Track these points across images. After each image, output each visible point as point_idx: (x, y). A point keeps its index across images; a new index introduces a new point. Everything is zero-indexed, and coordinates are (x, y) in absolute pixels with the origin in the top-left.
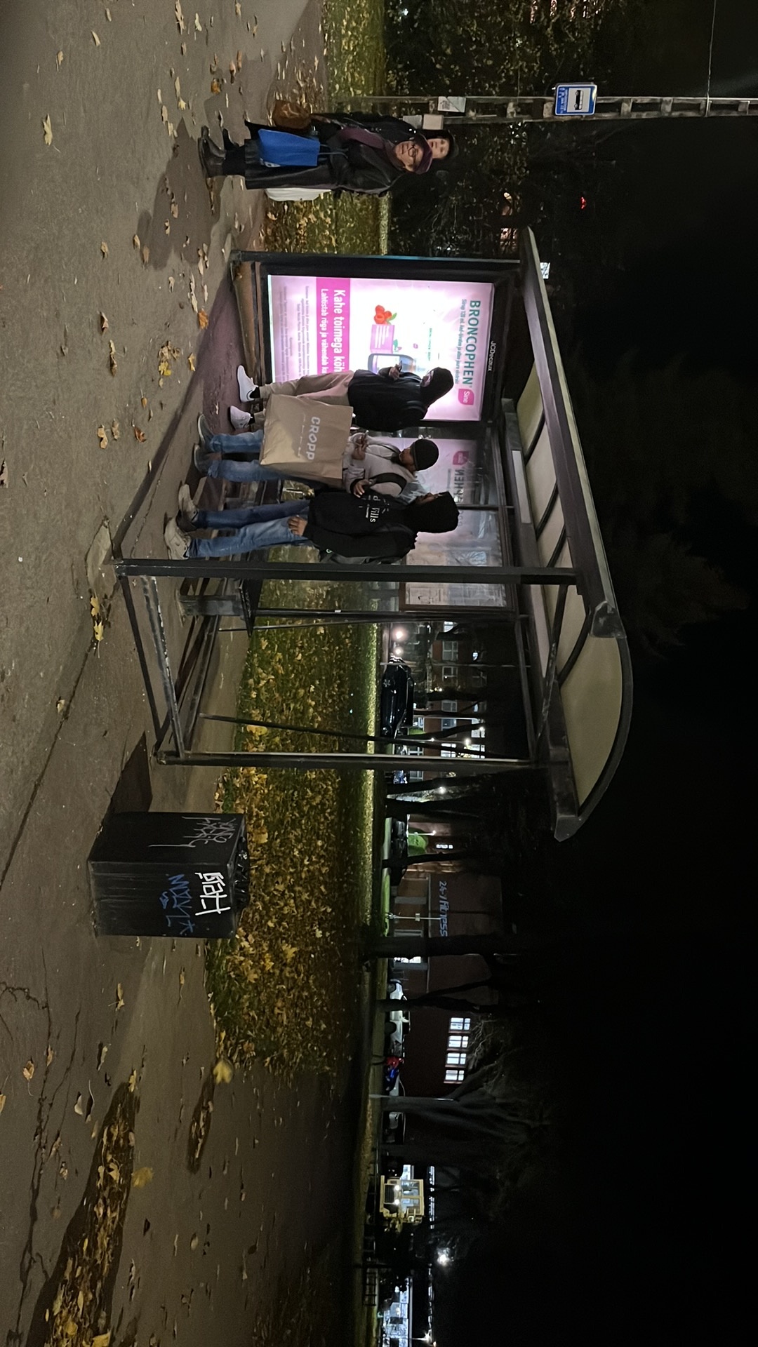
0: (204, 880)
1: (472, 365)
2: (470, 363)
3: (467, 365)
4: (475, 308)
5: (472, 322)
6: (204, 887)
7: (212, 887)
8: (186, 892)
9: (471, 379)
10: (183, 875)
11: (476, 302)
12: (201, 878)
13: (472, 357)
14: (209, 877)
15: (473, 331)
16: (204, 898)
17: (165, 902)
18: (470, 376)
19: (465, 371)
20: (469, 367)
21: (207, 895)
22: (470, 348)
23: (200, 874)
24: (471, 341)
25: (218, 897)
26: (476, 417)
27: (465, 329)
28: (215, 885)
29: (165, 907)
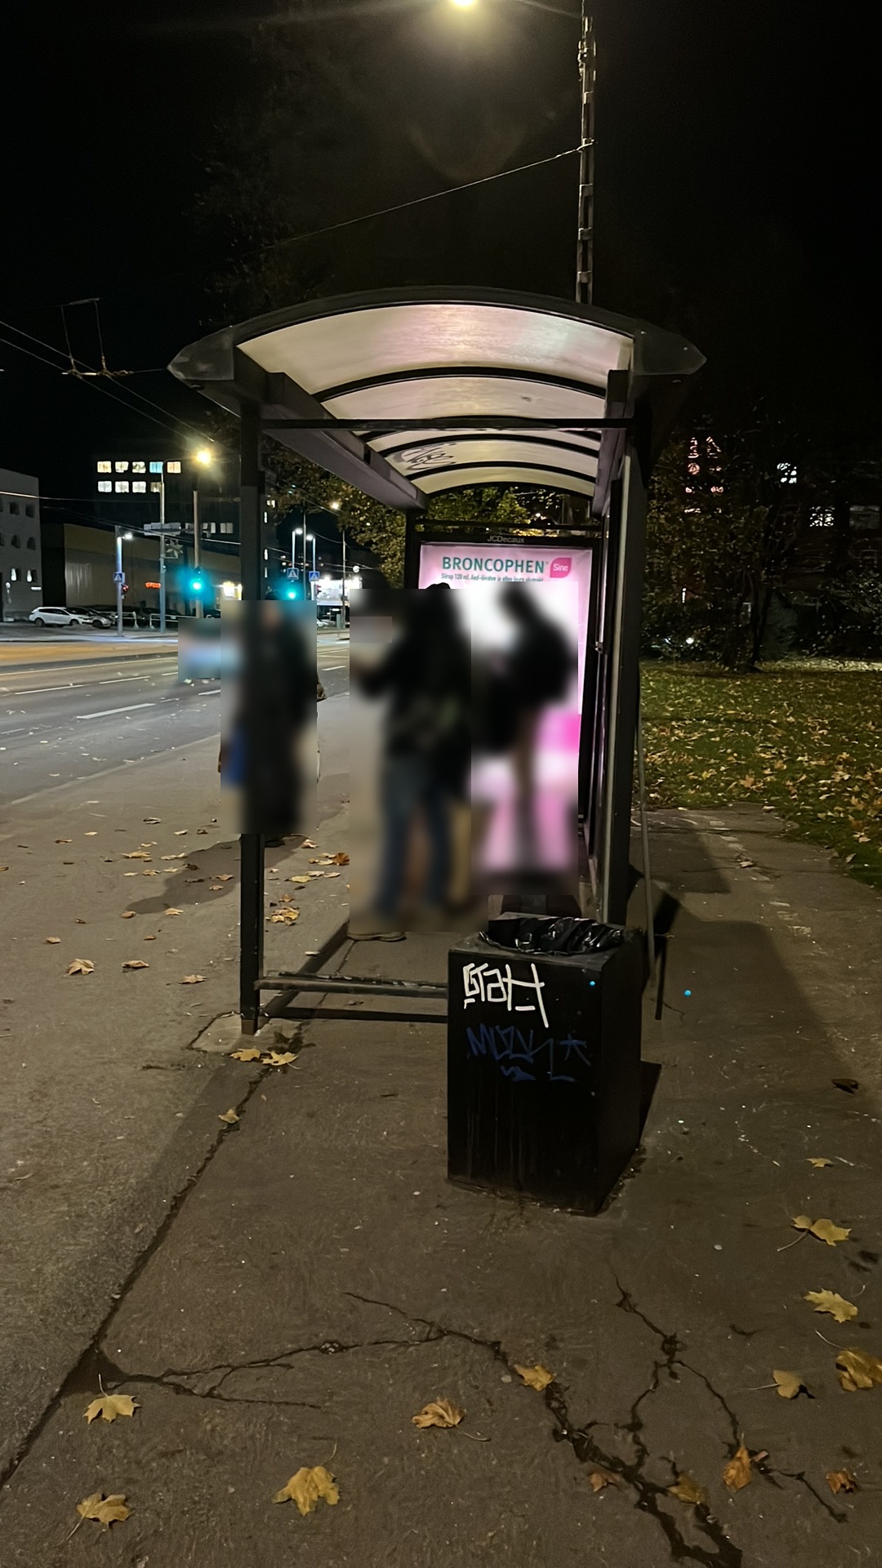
0: (477, 997)
1: (519, 563)
2: (517, 566)
3: (519, 568)
4: (452, 563)
5: (467, 566)
6: (490, 999)
7: (490, 986)
8: (502, 1033)
9: (537, 563)
10: (469, 1030)
11: (444, 563)
12: (473, 1000)
13: (509, 564)
14: (472, 987)
15: (479, 564)
16: (513, 1006)
17: (521, 1075)
18: (534, 564)
19: (527, 571)
20: (522, 566)
21: (508, 998)
22: (498, 567)
23: (467, 1001)
24: (490, 565)
25: (510, 981)
26: (589, 553)
27: (477, 573)
28: (487, 980)
29: (532, 1078)
